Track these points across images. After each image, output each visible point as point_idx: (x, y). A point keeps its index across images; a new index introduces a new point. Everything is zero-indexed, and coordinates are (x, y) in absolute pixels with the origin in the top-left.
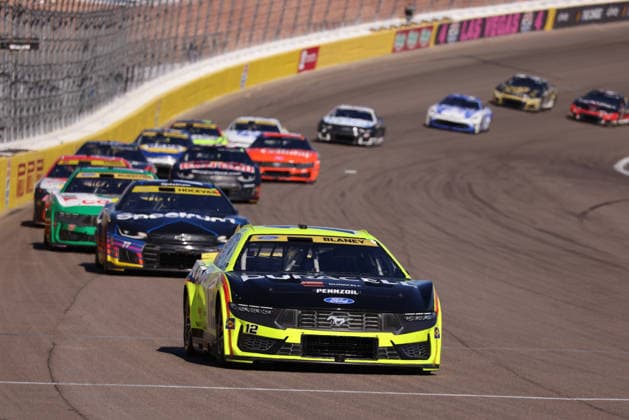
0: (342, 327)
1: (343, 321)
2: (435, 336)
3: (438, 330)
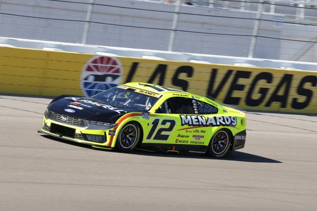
0: (65, 122)
1: (65, 119)
2: (109, 134)
3: (115, 132)
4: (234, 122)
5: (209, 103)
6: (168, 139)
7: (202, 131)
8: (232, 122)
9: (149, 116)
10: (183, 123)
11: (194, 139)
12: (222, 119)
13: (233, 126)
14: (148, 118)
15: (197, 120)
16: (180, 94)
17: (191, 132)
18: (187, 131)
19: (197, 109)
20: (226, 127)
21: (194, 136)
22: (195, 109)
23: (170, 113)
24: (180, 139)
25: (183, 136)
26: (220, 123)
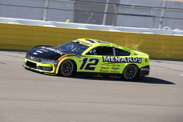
0: (32, 60)
1: (33, 58)
2: (54, 66)
3: (57, 65)
4: (140, 61)
5: (124, 50)
6: (95, 70)
7: (118, 66)
8: (138, 60)
9: (80, 57)
10: (104, 60)
11: (112, 70)
12: (131, 59)
13: (139, 63)
14: (80, 58)
15: (114, 59)
16: (104, 45)
17: (110, 66)
18: (107, 65)
19: (115, 53)
20: (133, 63)
21: (112, 68)
22: (114, 53)
23: (96, 55)
24: (103, 69)
25: (105, 68)
26: (129, 60)
